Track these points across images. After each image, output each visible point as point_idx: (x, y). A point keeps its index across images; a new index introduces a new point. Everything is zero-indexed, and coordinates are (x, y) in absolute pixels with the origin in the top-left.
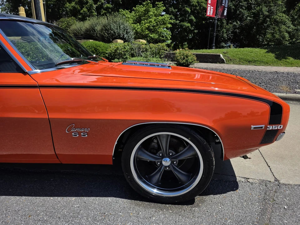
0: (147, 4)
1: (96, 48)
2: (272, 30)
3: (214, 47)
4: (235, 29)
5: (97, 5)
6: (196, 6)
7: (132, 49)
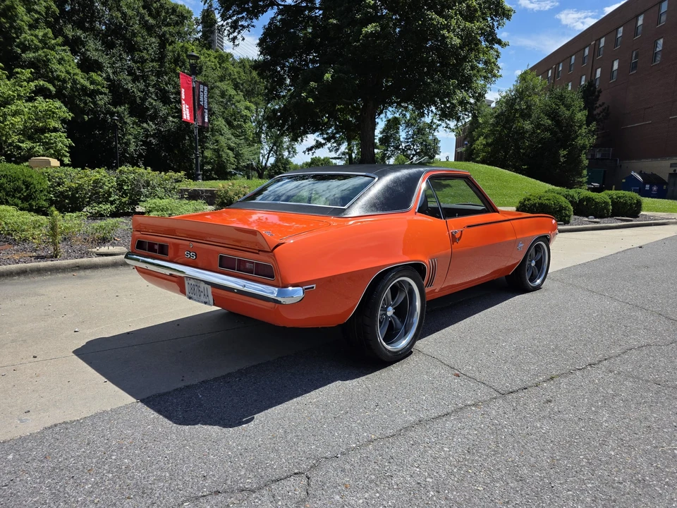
1: (26, 181)
2: (214, 143)
3: (200, 177)
4: (147, 136)
6: (64, 81)
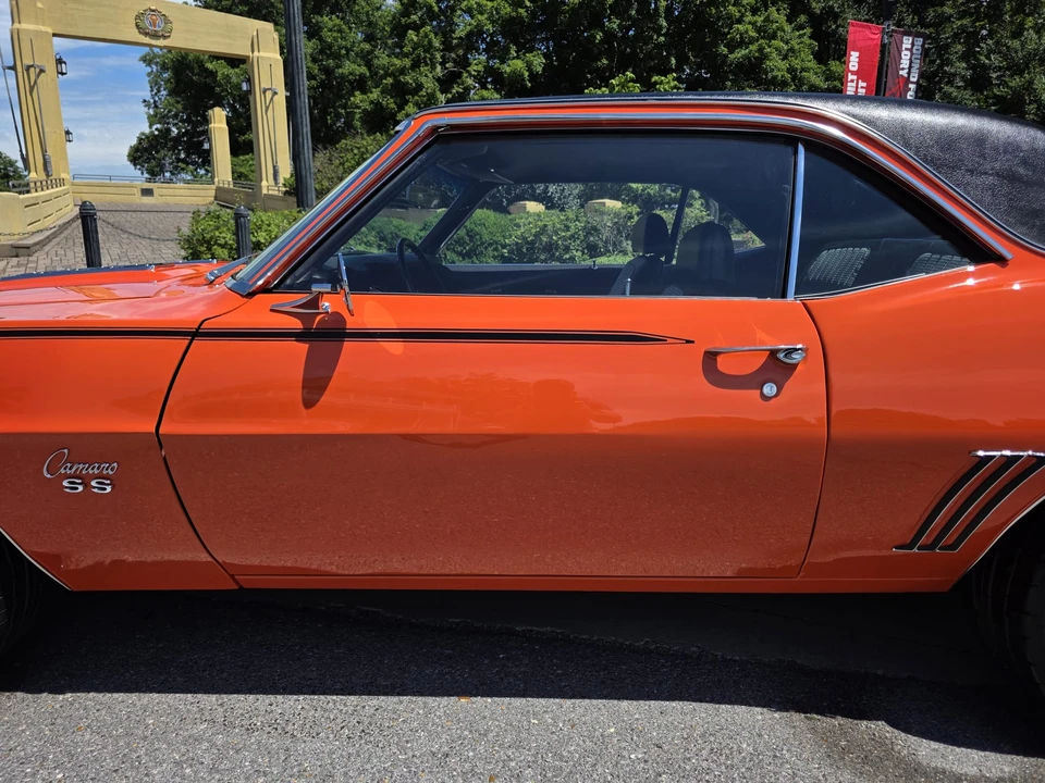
0: (623, 85)
1: (472, 230)
5: (450, 96)
7: (595, 229)
